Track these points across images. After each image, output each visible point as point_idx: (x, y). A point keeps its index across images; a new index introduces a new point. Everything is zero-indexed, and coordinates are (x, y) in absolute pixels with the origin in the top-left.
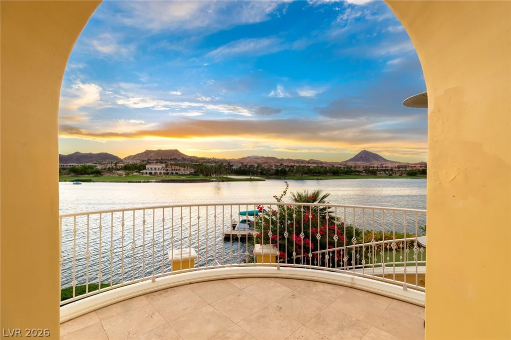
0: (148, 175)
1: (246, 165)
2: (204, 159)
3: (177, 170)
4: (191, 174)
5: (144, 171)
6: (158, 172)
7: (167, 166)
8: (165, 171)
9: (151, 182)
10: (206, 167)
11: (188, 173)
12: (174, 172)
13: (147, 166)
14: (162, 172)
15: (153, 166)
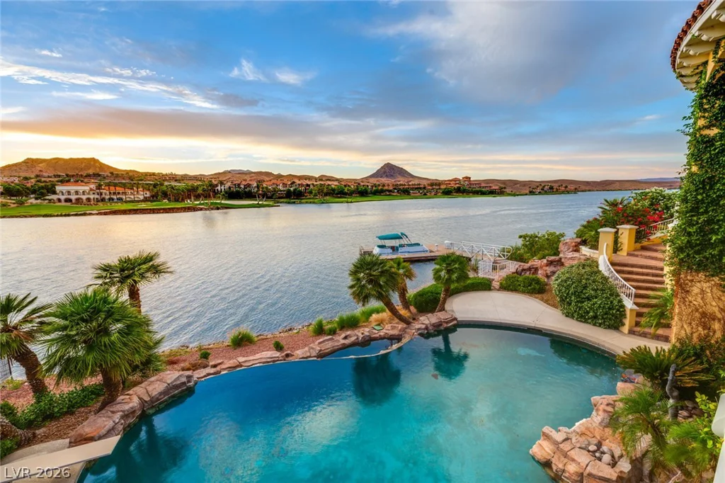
0: (63, 204)
1: (239, 185)
3: (119, 193)
4: (145, 200)
5: (54, 197)
6: (84, 197)
7: (99, 187)
8: (96, 196)
10: (172, 188)
11: (142, 198)
12: (115, 197)
13: (58, 188)
14: (92, 197)
15: (72, 188)
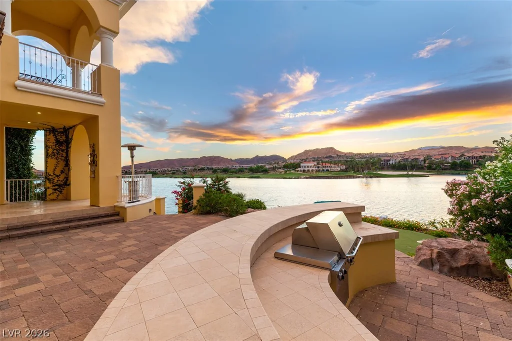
0: (302, 173)
2: (360, 155)
3: (328, 167)
4: (342, 171)
5: (299, 169)
6: (311, 169)
7: (318, 164)
8: (317, 169)
9: (301, 178)
10: (357, 163)
11: (339, 169)
12: (325, 169)
13: (302, 165)
14: (314, 169)
15: (306, 165)
